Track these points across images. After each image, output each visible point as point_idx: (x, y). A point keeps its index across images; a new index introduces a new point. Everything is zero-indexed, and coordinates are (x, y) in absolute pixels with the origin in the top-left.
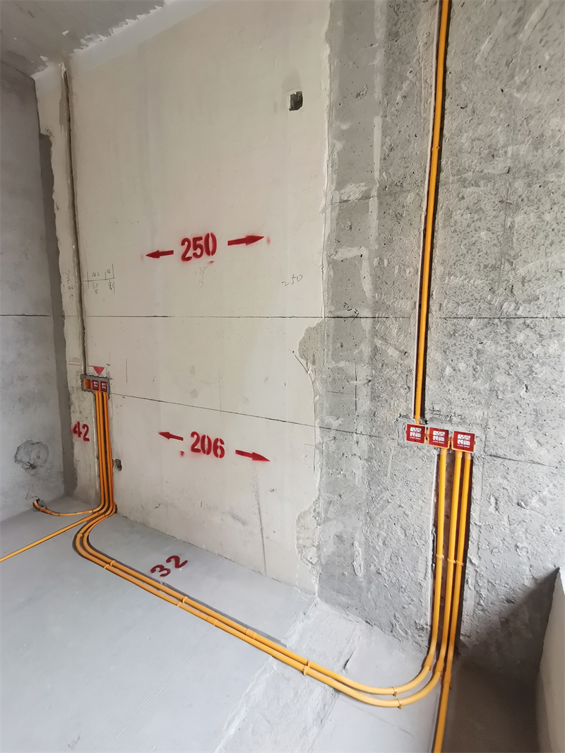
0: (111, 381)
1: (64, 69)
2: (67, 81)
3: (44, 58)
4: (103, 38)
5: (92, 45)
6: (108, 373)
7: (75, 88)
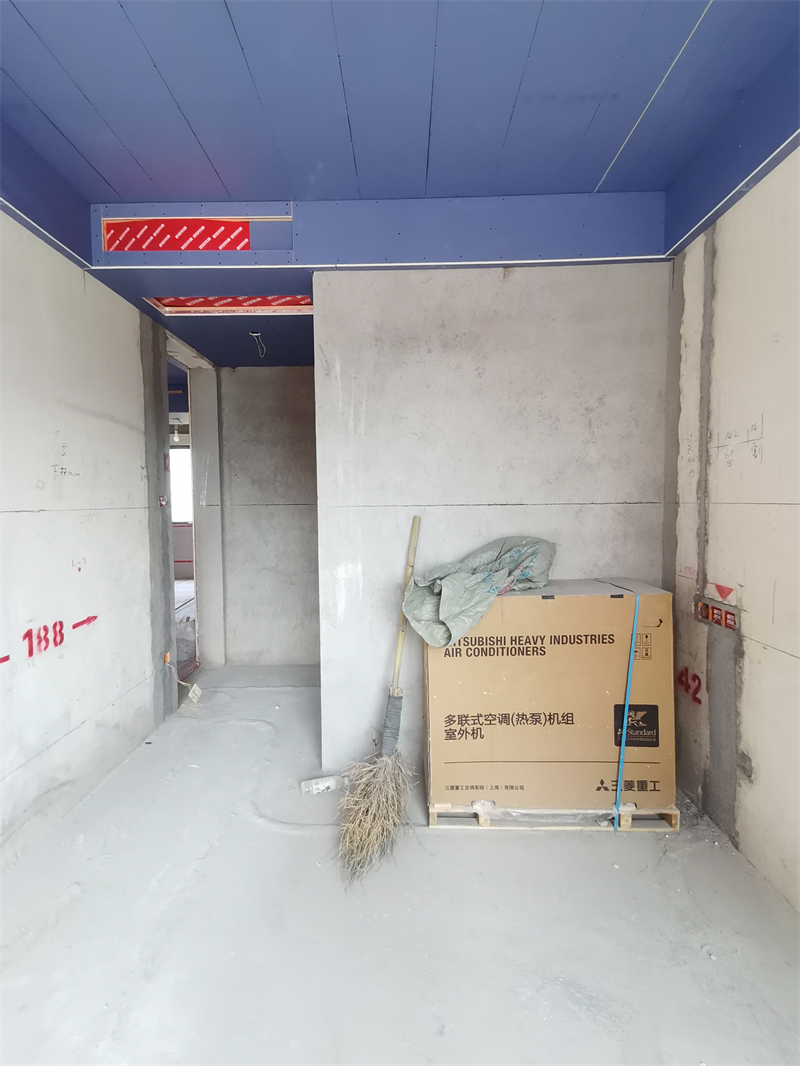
0: (743, 614)
6: (740, 600)
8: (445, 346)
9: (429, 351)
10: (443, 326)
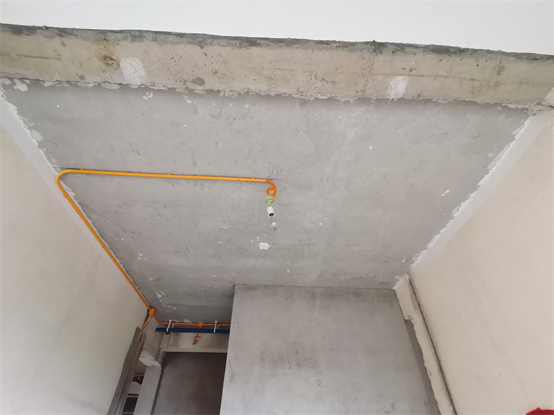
1: (408, 277)
2: (411, 283)
3: (396, 277)
4: (424, 252)
5: (419, 258)
7: (417, 285)
8: (299, 365)
9: (290, 368)
10: (297, 353)
